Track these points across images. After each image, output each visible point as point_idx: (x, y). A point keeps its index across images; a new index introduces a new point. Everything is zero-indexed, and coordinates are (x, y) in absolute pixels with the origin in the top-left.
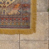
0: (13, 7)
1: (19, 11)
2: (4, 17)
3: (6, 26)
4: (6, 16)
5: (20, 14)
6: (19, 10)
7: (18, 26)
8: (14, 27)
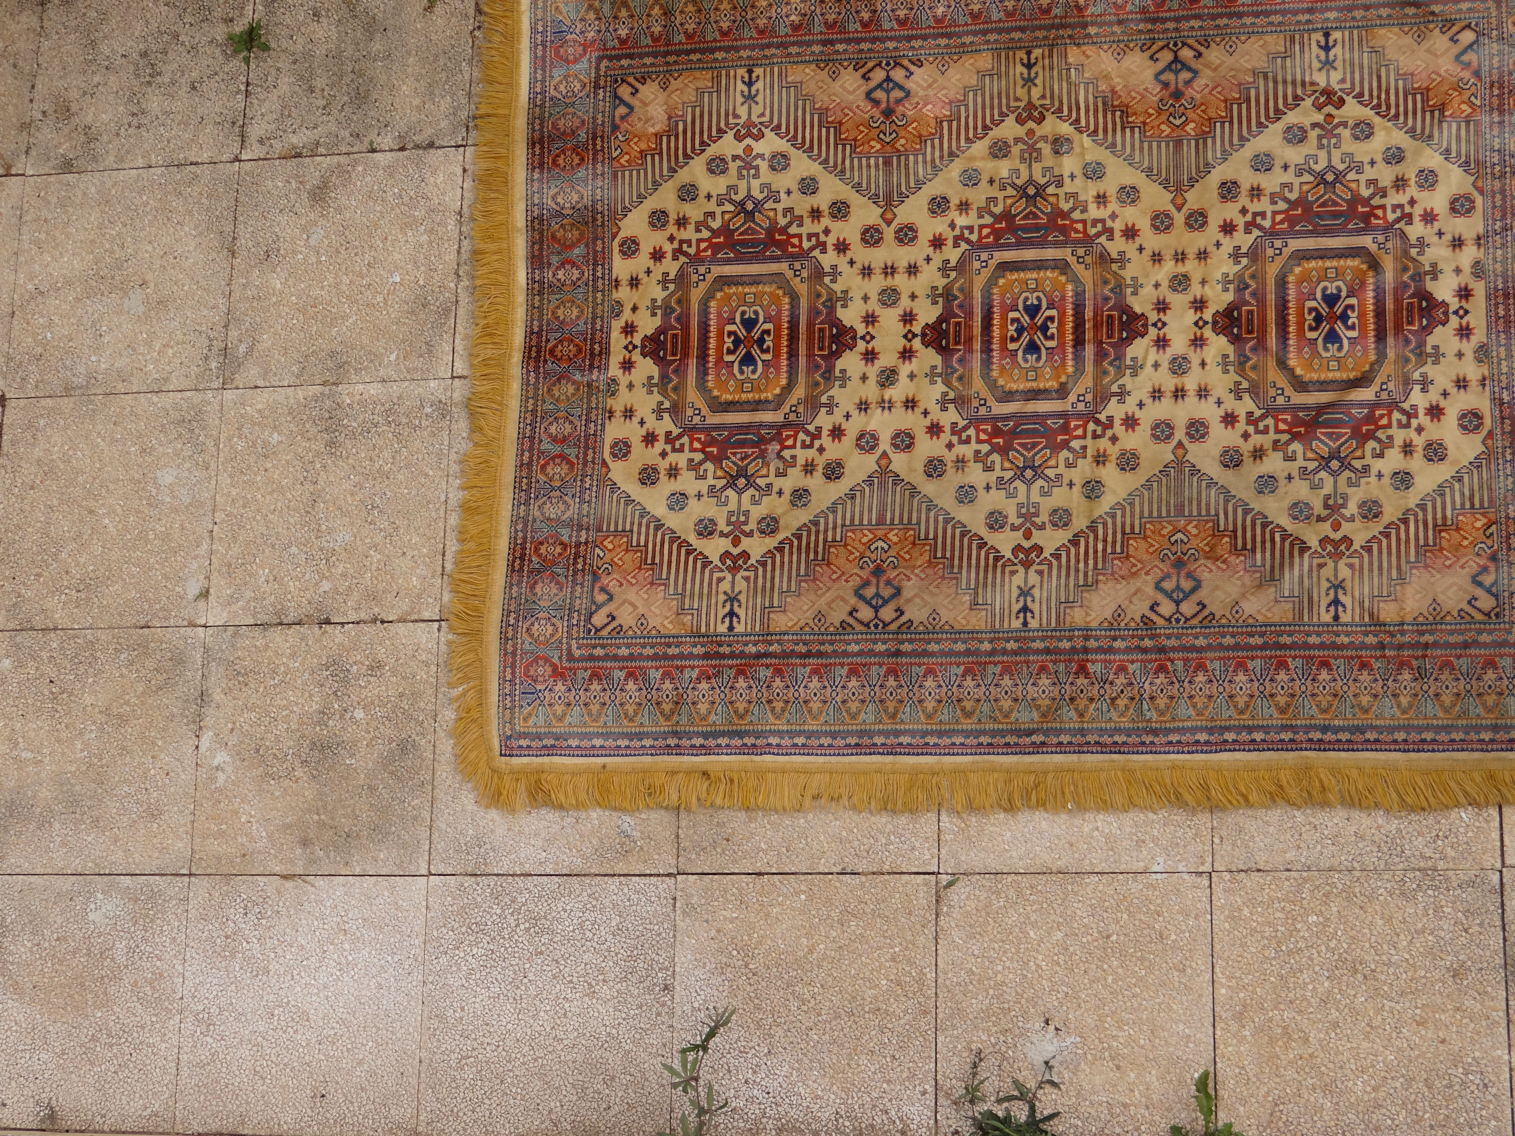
0: (1423, 550)
1: (1488, 580)
2: (1334, 646)
3: (1360, 730)
4: (1361, 638)
5: (1494, 615)
6: (1485, 569)
7: (1478, 729)
8: (1443, 737)
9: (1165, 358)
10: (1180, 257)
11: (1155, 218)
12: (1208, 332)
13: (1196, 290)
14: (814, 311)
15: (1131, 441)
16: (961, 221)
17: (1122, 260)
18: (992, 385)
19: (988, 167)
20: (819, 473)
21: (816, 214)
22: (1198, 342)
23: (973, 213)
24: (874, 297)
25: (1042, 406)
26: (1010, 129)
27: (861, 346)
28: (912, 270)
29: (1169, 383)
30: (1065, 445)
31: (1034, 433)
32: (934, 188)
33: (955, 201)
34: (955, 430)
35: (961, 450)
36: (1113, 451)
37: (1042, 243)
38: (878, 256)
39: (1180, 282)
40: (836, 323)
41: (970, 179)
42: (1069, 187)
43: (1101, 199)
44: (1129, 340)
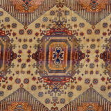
9: (89, 64)
10: (93, 40)
11: (88, 30)
12: (99, 58)
13: (97, 48)
14: (7, 49)
15: (80, 83)
16: (43, 29)
17: (80, 40)
18: (48, 68)
19: (50, 17)
20: (6, 88)
21: (9, 26)
22: (96, 60)
23: (45, 28)
24: (21, 46)
25: (60, 74)
26: (55, 8)
27: (18, 58)
28: (31, 40)
29: (89, 70)
30: (64, 83)
31: (57, 81)
32: (37, 21)
33: (41, 25)
34: (39, 79)
35: (40, 84)
36: (76, 85)
37: (61, 36)
38: (23, 37)
39: (93, 46)
40: (12, 52)
41: (45, 20)
42: (68, 23)
43: (75, 26)
44: (80, 60)
